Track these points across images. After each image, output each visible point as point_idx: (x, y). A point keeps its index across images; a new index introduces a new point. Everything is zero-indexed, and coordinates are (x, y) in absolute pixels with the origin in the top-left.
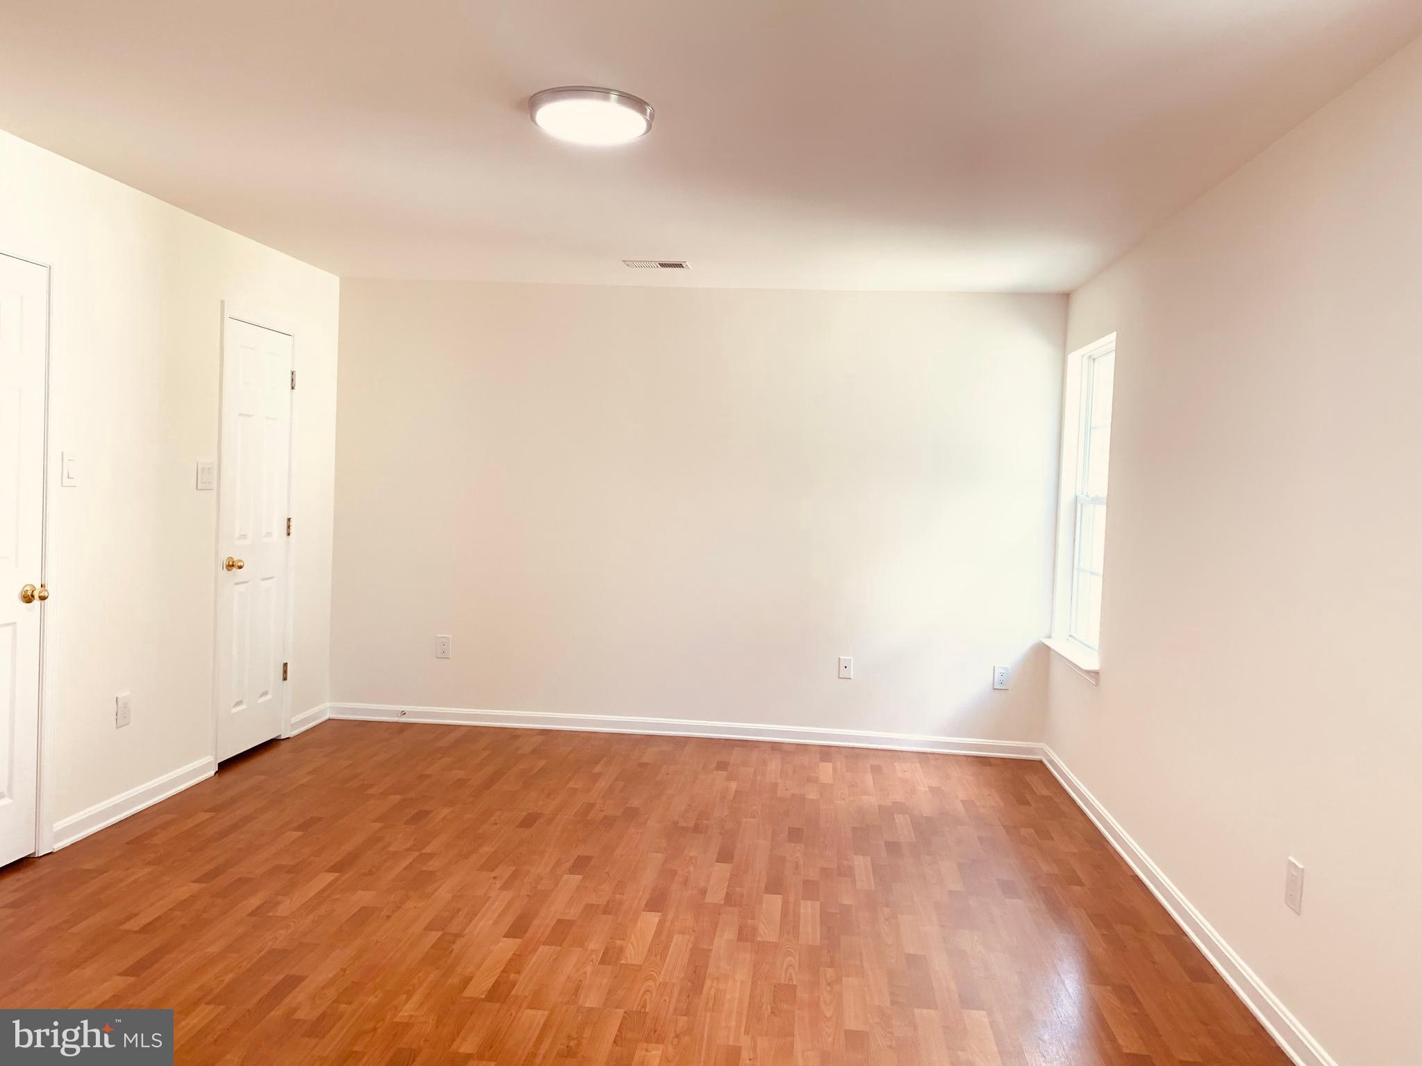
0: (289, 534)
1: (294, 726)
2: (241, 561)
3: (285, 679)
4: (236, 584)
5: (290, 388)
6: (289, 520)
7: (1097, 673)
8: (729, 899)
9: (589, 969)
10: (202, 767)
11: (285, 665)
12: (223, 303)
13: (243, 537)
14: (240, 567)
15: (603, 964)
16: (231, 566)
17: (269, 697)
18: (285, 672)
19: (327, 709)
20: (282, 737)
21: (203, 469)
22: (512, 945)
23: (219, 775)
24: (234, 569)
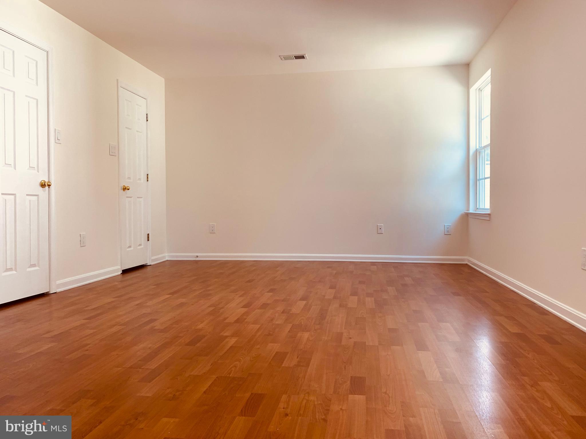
0: (148, 181)
1: (153, 260)
2: (128, 187)
3: (148, 240)
4: (127, 197)
5: (146, 120)
6: (148, 175)
7: (489, 214)
8: (335, 298)
9: (277, 315)
10: (116, 270)
11: (148, 234)
12: (117, 80)
13: (129, 178)
14: (128, 189)
15: (283, 313)
16: (125, 189)
17: (142, 247)
18: (148, 237)
19: (167, 256)
20: (148, 265)
21: (112, 147)
22: (245, 310)
23: (122, 275)
24: (126, 190)
